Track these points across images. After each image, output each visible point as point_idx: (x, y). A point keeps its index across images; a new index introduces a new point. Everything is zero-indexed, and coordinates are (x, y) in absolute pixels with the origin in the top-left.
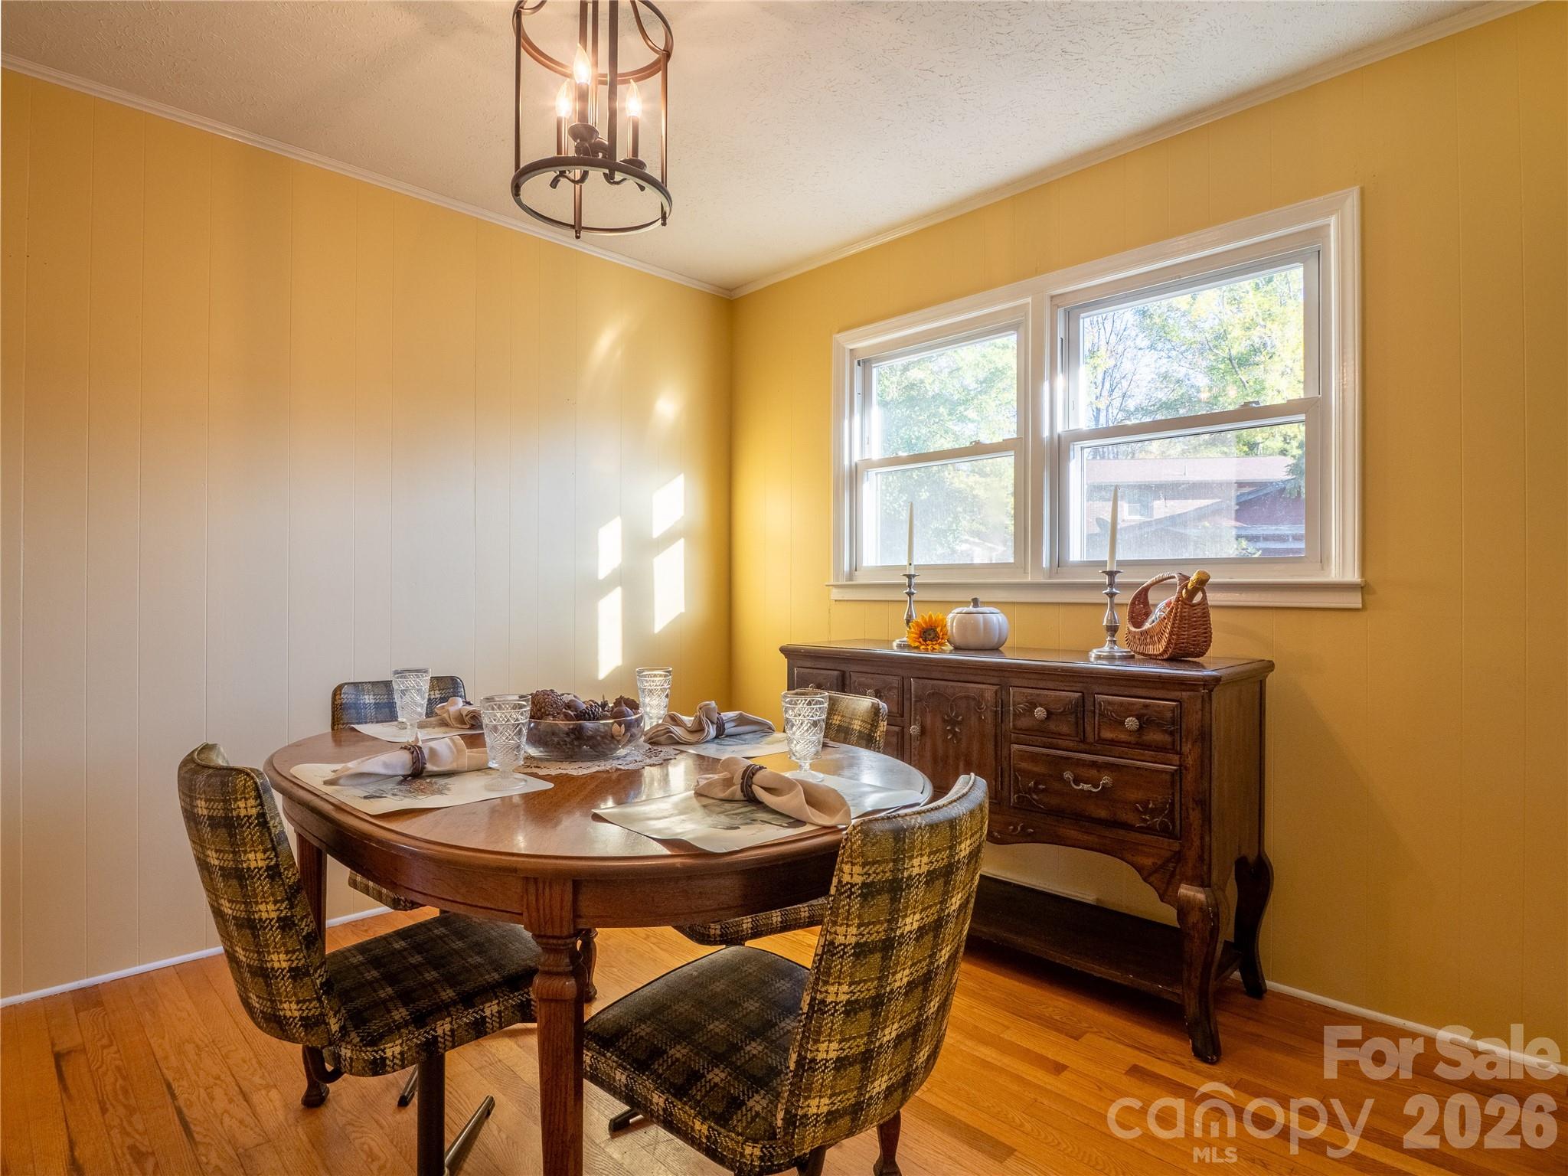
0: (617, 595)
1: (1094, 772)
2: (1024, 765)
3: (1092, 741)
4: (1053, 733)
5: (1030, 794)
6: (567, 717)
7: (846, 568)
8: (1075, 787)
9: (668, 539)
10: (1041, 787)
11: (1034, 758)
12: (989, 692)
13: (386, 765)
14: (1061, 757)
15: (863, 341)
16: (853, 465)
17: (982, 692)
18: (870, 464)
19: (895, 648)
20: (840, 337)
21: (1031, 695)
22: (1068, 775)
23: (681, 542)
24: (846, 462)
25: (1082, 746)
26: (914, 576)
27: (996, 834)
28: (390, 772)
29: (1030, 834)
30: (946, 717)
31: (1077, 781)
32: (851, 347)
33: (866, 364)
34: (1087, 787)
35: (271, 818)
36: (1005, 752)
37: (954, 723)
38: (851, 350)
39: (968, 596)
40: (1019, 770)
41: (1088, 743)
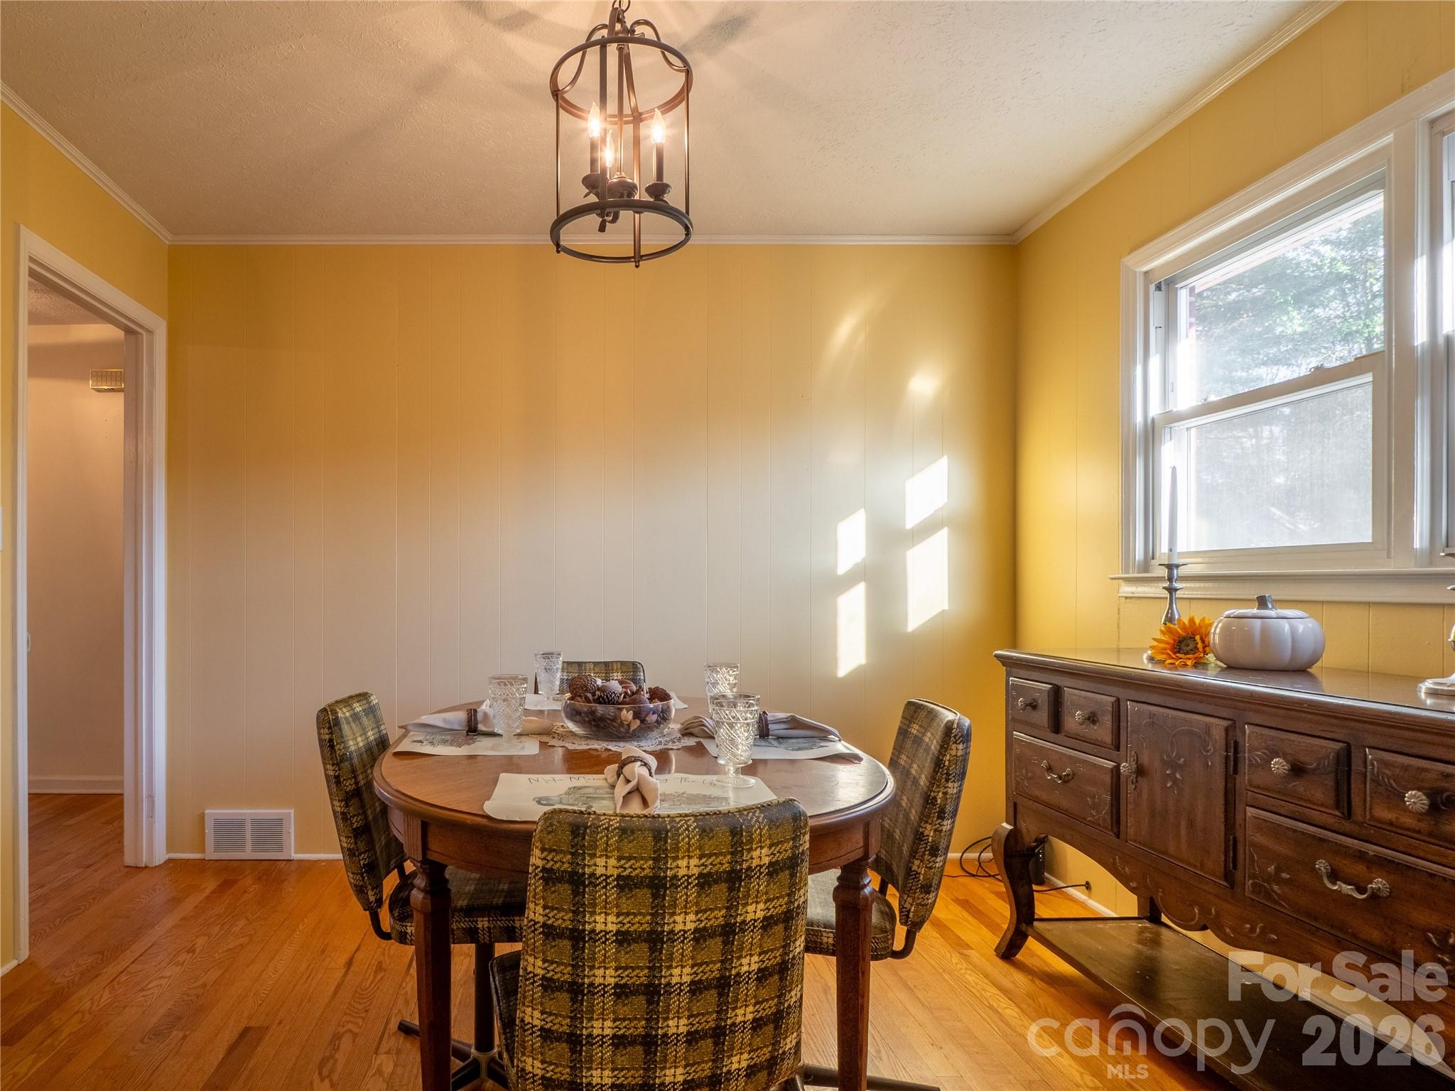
0: (860, 591)
1: (1360, 869)
2: (1260, 839)
3: (1360, 819)
4: (1301, 798)
5: (1269, 884)
6: (587, 700)
7: (1139, 555)
8: (1329, 885)
9: (927, 529)
10: (1285, 875)
11: (1275, 831)
12: (1218, 726)
13: (445, 720)
14: (1314, 837)
15: (1161, 259)
16: (1149, 421)
17: (1208, 729)
18: (1172, 418)
19: (1145, 661)
20: (1129, 260)
21: (1273, 738)
22: (1321, 865)
23: (943, 534)
24: (1139, 419)
25: (1347, 826)
26: (1177, 566)
27: (1228, 930)
28: (448, 726)
29: (1274, 942)
30: (1165, 757)
31: (1334, 876)
32: (1145, 269)
33: (1167, 286)
34: (1347, 889)
35: (338, 744)
36: (1239, 817)
37: (1175, 766)
38: (1146, 273)
39: (1253, 592)
40: (1254, 845)
41: (1355, 823)
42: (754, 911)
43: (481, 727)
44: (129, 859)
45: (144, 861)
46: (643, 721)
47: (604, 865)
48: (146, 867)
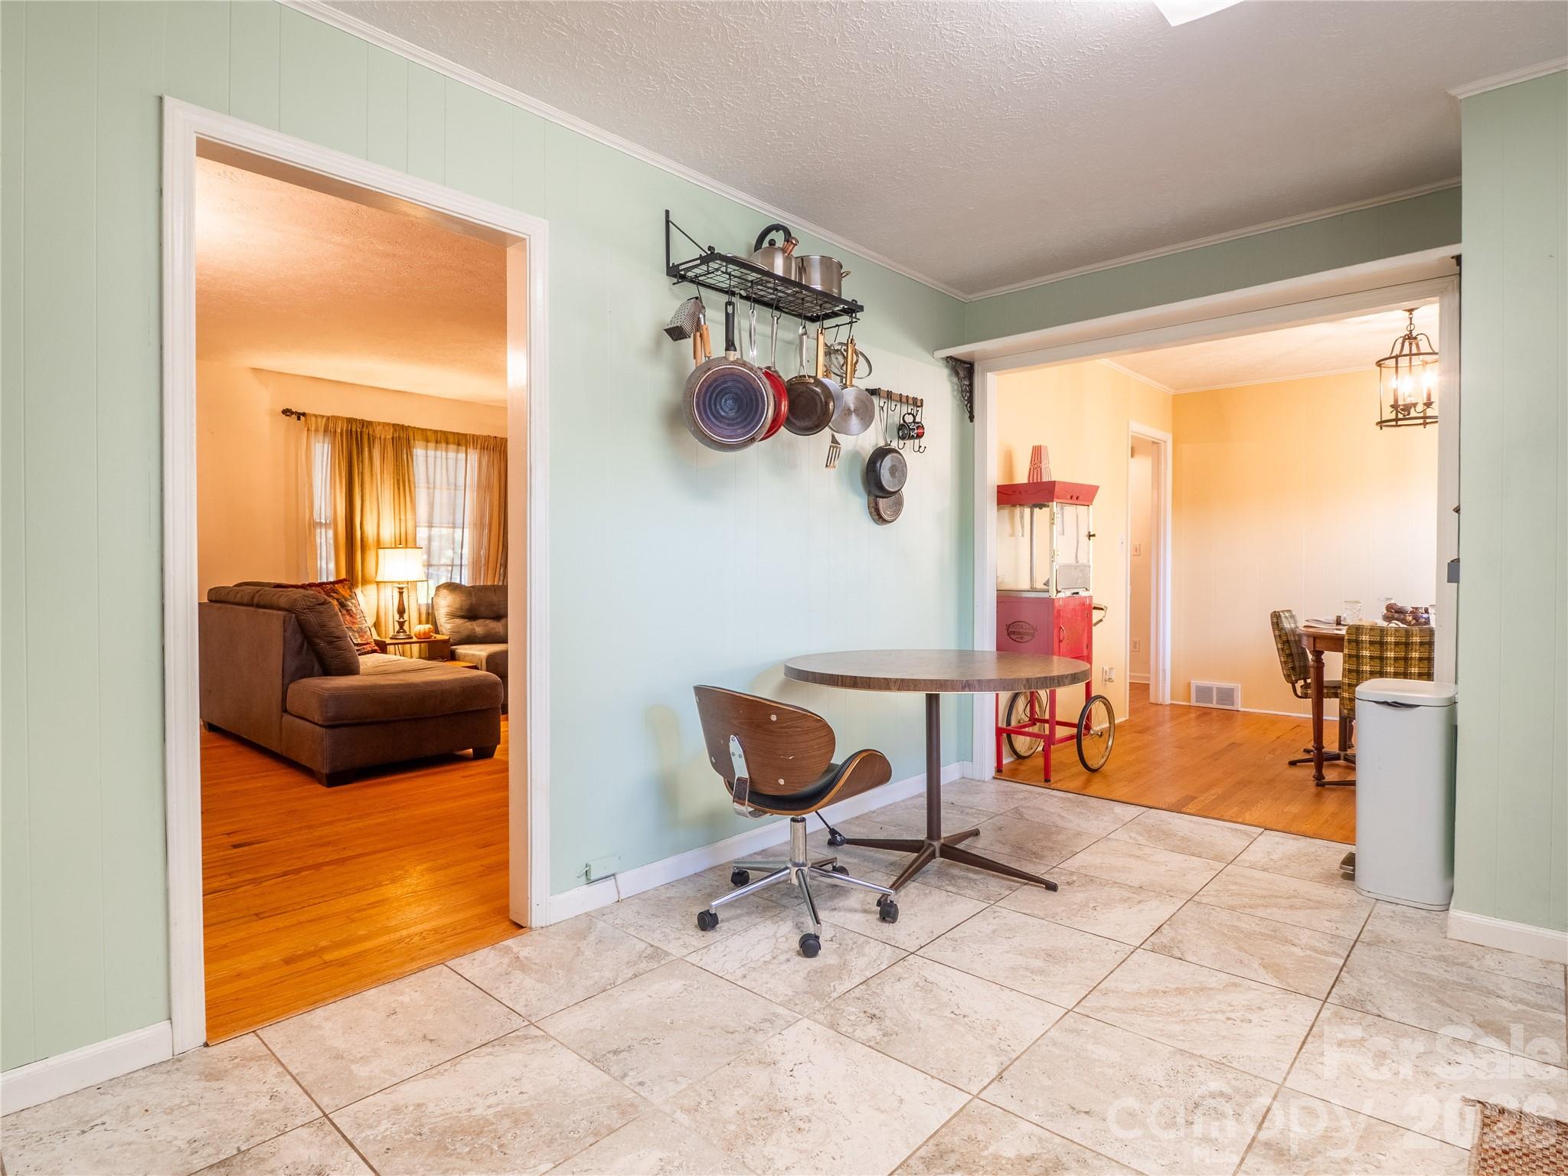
42: (1415, 655)
43: (1342, 623)
44: (1152, 700)
45: (1160, 701)
46: (1417, 621)
47: (1365, 638)
48: (1161, 705)
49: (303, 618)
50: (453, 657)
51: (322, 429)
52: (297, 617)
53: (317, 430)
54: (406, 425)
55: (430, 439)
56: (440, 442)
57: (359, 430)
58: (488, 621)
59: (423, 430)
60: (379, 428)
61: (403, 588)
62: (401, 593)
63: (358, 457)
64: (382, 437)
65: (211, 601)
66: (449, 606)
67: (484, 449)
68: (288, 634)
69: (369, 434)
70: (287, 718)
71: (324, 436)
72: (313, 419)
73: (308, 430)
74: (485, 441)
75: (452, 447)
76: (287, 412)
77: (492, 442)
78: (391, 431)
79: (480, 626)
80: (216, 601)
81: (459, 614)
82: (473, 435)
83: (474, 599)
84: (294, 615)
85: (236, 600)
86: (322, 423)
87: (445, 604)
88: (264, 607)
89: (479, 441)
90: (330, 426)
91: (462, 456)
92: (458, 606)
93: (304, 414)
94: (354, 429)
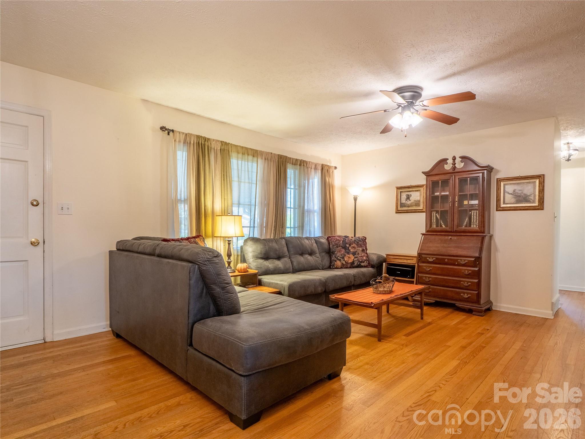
49: (204, 268)
50: (260, 283)
51: (182, 141)
52: (199, 268)
53: (180, 141)
54: (228, 142)
55: (239, 152)
56: (244, 154)
57: (203, 143)
58: (274, 260)
59: (236, 146)
60: (214, 142)
61: (230, 241)
62: (229, 244)
63: (203, 160)
64: (215, 149)
65: (118, 250)
66: (254, 252)
67: (266, 159)
68: (192, 282)
69: (208, 146)
70: (191, 350)
71: (183, 146)
72: (178, 134)
73: (175, 141)
74: (267, 155)
75: (250, 157)
76: (163, 128)
77: (270, 156)
78: (220, 145)
79: (271, 264)
80: (123, 250)
81: (260, 256)
82: (261, 151)
83: (267, 248)
84: (197, 266)
85: (139, 250)
86: (183, 137)
87: (251, 250)
88: (166, 257)
89: (264, 154)
90: (187, 139)
91: (255, 165)
92: (259, 252)
93: (173, 131)
94: (200, 142)
